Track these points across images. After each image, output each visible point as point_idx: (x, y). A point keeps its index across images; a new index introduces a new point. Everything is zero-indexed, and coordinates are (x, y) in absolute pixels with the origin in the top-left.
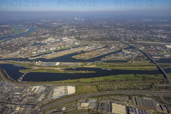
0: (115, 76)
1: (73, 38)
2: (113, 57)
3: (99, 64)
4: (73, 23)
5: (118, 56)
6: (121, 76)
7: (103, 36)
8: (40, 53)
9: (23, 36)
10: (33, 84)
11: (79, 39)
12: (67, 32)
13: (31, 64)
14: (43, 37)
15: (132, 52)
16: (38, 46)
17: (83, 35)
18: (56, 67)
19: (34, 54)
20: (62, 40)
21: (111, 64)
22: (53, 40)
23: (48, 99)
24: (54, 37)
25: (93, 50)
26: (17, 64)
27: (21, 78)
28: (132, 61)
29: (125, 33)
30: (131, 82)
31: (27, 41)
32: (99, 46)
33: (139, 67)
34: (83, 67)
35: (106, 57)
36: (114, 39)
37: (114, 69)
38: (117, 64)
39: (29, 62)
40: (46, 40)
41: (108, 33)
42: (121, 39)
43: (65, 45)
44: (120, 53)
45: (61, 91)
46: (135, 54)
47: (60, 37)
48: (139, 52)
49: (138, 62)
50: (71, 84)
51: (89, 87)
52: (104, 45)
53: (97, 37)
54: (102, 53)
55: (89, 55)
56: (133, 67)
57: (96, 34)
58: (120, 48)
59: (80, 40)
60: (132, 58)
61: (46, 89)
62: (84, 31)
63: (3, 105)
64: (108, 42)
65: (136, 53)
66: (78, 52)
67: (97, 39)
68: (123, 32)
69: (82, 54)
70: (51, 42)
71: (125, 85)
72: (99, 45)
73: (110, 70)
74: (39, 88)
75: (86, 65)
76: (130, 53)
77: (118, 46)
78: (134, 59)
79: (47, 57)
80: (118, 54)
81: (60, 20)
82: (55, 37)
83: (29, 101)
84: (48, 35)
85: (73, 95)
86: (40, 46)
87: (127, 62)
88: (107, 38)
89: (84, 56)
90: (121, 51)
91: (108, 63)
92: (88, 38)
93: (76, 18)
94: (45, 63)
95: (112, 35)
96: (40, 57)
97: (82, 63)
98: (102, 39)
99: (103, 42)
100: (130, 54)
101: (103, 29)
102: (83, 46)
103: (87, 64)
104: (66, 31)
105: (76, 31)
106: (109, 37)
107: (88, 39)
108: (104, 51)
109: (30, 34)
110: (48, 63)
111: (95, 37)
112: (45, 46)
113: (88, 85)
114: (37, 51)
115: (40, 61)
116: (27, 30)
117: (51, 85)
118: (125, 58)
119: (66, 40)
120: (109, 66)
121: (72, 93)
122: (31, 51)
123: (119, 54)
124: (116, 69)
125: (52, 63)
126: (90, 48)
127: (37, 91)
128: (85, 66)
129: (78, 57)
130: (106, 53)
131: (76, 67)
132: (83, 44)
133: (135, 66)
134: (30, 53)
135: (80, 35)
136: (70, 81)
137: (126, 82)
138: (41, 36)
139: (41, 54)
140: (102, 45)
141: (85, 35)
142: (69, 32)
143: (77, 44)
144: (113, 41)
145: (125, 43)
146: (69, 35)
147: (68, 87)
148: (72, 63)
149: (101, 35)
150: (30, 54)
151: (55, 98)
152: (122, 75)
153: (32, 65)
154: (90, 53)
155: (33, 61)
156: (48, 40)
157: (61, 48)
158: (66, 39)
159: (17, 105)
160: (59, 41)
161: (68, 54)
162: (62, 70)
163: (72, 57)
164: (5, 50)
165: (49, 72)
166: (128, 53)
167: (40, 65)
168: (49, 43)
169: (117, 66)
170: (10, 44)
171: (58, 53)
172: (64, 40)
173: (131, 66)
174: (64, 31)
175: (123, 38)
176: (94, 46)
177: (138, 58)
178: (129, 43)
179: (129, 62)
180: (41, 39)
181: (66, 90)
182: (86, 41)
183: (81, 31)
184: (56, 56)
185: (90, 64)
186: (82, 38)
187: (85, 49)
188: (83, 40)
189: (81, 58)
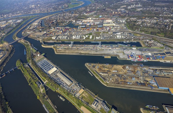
1: (124, 21)
8: (59, 39)
11: (132, 26)
13: (34, 54)
16: (66, 28)
17: (148, 17)
20: (102, 24)
22: (91, 21)
26: (28, 49)
31: (66, 19)
34: (77, 107)
40: (84, 21)
43: (97, 34)
47: (104, 18)
54: (161, 87)
55: (118, 75)
59: (132, 29)
62: (156, 10)
66: (106, 57)
69: (107, 67)
72: (167, 53)
79: (57, 50)
82: (98, 17)
86: (68, 29)
92: (153, 28)
94: (45, 59)
96: (52, 47)
97: (87, 94)
104: (123, 8)
107: (151, 30)
109: (78, 9)
110: (48, 61)
112: (74, 29)
114: (58, 36)
116: (81, 5)
119: (108, 25)
122: (55, 34)
125: (49, 65)
131: (68, 98)
132: (130, 39)
135: (140, 18)
138: (85, 14)
142: (127, 10)
143: (119, 36)
146: (120, 16)
154: (127, 71)
156: (86, 21)
157: (88, 38)
158: (109, 23)
160: (96, 25)
161: (86, 54)
163: (86, 65)
164: (41, 27)
168: (82, 25)
172: (105, 25)
174: (119, 8)
180: (80, 18)
182: (143, 33)
183: (151, 9)
184: (67, 51)
185: (99, 107)
186: (139, 25)
187: (124, 54)
188: (138, 29)
189: (97, 75)
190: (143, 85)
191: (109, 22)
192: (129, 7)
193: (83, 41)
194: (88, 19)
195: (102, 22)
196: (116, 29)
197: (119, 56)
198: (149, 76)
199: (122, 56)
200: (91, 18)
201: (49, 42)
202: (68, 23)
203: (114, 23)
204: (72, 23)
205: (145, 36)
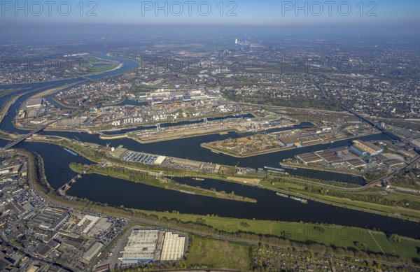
0: (317, 225)
1: (218, 92)
2: (318, 161)
3: (272, 177)
4: (227, 53)
5: (337, 159)
6: (335, 232)
7: (301, 92)
8: (130, 124)
9: (106, 80)
10: (86, 208)
11: (232, 96)
12: (206, 76)
13: (100, 151)
14: (146, 86)
15: (386, 150)
16: (128, 108)
17: (246, 85)
18: (153, 167)
19: (114, 126)
20: (187, 96)
21: (311, 183)
22: (166, 93)
23: (108, 262)
24: (171, 86)
25: (264, 131)
26: (72, 146)
27: (68, 186)
28: (382, 183)
29: (370, 89)
30: (368, 259)
31: (110, 93)
32: (283, 121)
33: (407, 207)
34: (224, 179)
35: (298, 157)
36: (334, 105)
37: (317, 200)
38: (327, 186)
39: (97, 146)
40: (152, 94)
41: (317, 84)
42: (356, 105)
43: (191, 110)
44: (346, 151)
45: (145, 246)
46: (395, 161)
47: (185, 89)
48: (412, 156)
49: (403, 189)
50: (178, 227)
51: (227, 248)
52: (297, 121)
53: (282, 94)
54: (288, 145)
55: (248, 146)
56: (384, 204)
57: (282, 85)
58: (349, 134)
59: (234, 100)
60: (383, 173)
61: (112, 229)
62: (251, 76)
63: (5, 252)
64: (312, 111)
65: (401, 158)
66: (221, 133)
67: (282, 100)
68: (366, 84)
69: (230, 141)
70: (160, 100)
71: (345, 265)
72: (282, 119)
73: (304, 201)
74: (96, 224)
75: (233, 175)
76: (379, 155)
77: (343, 127)
78: (392, 176)
79: (140, 139)
80: (336, 154)
81: (196, 45)
82: (175, 88)
83: (62, 257)
84: (159, 81)
85: (174, 264)
86: (133, 108)
87: (363, 183)
88: (311, 101)
89: (234, 145)
90: (350, 143)
91: (301, 180)
92: (257, 97)
93: (236, 42)
94: (131, 152)
95: (330, 91)
96: (126, 136)
97: (225, 168)
98: (298, 101)
99: (296, 109)
100: (378, 158)
101: (304, 74)
102: (237, 117)
103: (237, 170)
104: (205, 73)
105: (229, 74)
106: (319, 99)
107: (256, 100)
108: (295, 139)
109: (121, 76)
110: (139, 153)
111: (276, 94)
112: (146, 108)
113: (223, 241)
114: (122, 120)
115: (121, 146)
116: (118, 67)
117: (126, 221)
118: (359, 169)
119: (199, 97)
120: (302, 188)
121: (172, 258)
122: (111, 118)
123: (339, 153)
124: (323, 202)
125: (147, 157)
126: (255, 123)
127: (89, 231)
128: (229, 178)
129: (216, 147)
130: (298, 145)
131: (206, 176)
132: (239, 112)
133: (392, 203)
134: (107, 123)
135: (236, 86)
136: (177, 215)
137: (352, 256)
138: (144, 83)
139: (130, 128)
140: (291, 119)
141: (250, 86)
142: (212, 76)
143: (222, 109)
144: (329, 109)
145: (364, 120)
146: (208, 85)
147: (168, 234)
148: (196, 164)
149: (296, 90)
150: (106, 125)
151: (124, 262)
152: (340, 227)
153: (102, 155)
154: (253, 140)
155: (106, 146)
156: (157, 94)
157: (181, 116)
158: (199, 95)
159: (34, 259)
160: (180, 99)
161: (193, 135)
162: (165, 181)
163: (202, 145)
164: (59, 110)
165: (133, 180)
166: (373, 153)
167: (118, 157)
168: (155, 100)
169: (327, 194)
170: (73, 98)
171: (171, 129)
172: (193, 98)
173: (376, 202)
174: (199, 73)
175: (363, 104)
176: (267, 119)
177: (407, 176)
178: (380, 122)
179: (372, 186)
180: (140, 91)
181: (159, 245)
182: (249, 103)
183: (244, 75)
184: (161, 137)
185: (245, 172)
186: (240, 96)
187: (241, 127)
188: (241, 99)
189: (224, 151)
190: (274, 147)
191: (197, 94)
192: (214, 73)
193: (176, 122)
194: (159, 90)
195: (186, 94)
196: (214, 102)
197: (236, 130)
198: (275, 140)
199: (240, 129)
200: (162, 90)
201: (110, 130)
202: (121, 100)
203: (205, 94)
204: (131, 99)
205: (254, 106)
